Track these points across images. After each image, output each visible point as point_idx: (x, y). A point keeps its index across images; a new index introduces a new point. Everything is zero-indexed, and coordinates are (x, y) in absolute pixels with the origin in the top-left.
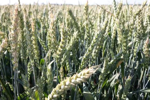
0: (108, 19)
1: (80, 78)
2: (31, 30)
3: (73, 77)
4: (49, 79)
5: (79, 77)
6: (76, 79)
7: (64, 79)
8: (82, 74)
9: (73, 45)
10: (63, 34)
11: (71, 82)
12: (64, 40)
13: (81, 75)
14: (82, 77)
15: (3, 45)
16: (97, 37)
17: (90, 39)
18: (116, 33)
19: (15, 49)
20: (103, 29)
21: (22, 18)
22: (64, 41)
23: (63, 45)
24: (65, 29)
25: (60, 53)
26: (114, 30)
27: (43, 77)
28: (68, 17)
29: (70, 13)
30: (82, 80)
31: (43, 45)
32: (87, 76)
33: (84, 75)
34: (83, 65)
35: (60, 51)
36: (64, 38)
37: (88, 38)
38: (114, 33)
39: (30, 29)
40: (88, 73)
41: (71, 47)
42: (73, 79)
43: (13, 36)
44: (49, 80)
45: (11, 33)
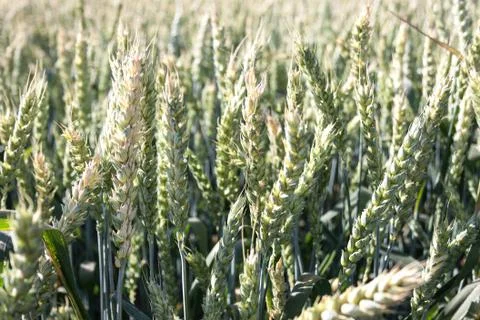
0: (450, 85)
1: (372, 299)
2: (184, 127)
3: (344, 294)
4: (249, 300)
5: (368, 295)
6: (358, 303)
7: (316, 303)
8: (381, 288)
9: (315, 175)
10: (293, 144)
11: (339, 311)
12: (295, 164)
13: (376, 290)
14: (379, 297)
15: (88, 180)
16: (408, 150)
17: (375, 152)
18: (470, 125)
19: (128, 194)
20: (429, 119)
21: (150, 87)
22: (295, 168)
23: (289, 181)
24: (300, 128)
25: (277, 208)
26: (466, 114)
27: (217, 291)
28: (297, 73)
29: (307, 60)
30: (378, 306)
31: (200, 171)
32: (399, 293)
33: (385, 291)
34: (355, 249)
35: (277, 200)
36: (296, 157)
37: (370, 149)
38: (464, 125)
39: (180, 125)
40: (400, 284)
41: (307, 183)
42: (346, 302)
43: (121, 149)
44: (250, 304)
45: (116, 140)
